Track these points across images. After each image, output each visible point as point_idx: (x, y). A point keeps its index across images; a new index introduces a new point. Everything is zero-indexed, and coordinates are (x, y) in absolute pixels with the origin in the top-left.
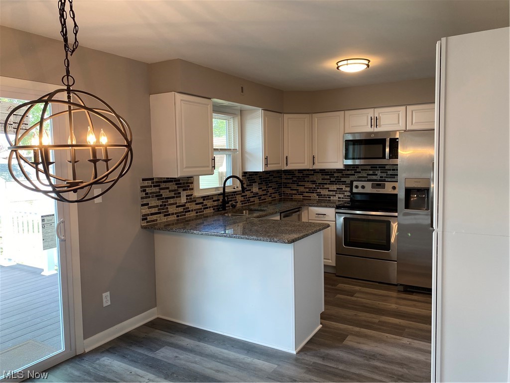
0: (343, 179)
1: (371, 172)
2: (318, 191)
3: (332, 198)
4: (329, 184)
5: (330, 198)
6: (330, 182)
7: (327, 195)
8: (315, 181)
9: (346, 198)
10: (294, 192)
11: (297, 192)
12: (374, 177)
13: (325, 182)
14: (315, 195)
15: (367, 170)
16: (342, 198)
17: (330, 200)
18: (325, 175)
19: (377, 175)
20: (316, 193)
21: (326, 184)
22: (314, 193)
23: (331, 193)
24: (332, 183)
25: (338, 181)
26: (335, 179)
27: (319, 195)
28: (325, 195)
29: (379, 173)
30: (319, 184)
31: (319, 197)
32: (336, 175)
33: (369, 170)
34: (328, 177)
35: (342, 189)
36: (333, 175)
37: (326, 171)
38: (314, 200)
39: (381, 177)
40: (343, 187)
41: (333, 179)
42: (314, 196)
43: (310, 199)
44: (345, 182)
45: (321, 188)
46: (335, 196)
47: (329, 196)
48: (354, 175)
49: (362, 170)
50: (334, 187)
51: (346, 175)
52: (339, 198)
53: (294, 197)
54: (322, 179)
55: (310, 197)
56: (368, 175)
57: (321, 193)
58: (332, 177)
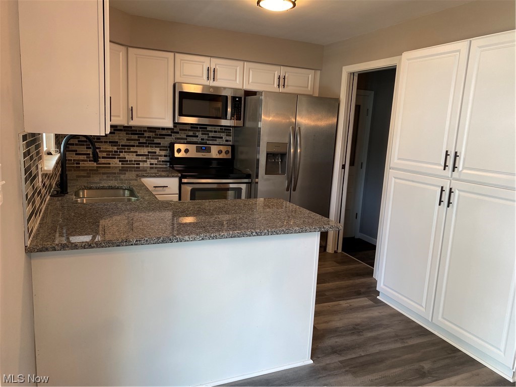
0: (156, 141)
1: (191, 133)
2: (122, 155)
3: (141, 164)
4: (137, 146)
5: (139, 164)
6: (139, 143)
7: (135, 161)
8: (117, 142)
9: (160, 165)
10: (82, 157)
11: (87, 157)
12: (195, 139)
13: (132, 143)
14: (117, 161)
15: (186, 130)
16: (156, 164)
17: (139, 168)
18: (132, 134)
19: (197, 136)
20: (118, 158)
21: (134, 146)
22: (115, 158)
23: (140, 158)
24: (141, 145)
25: (150, 143)
26: (146, 140)
27: (123, 161)
28: (130, 161)
29: (199, 134)
30: (122, 146)
31: (122, 164)
32: (147, 134)
33: (189, 130)
34: (136, 137)
35: (155, 152)
36: (143, 134)
37: (133, 129)
38: (116, 167)
39: (202, 139)
40: (157, 150)
41: (142, 140)
42: (116, 163)
43: (109, 167)
44: (160, 144)
45: (125, 152)
46: (146, 161)
47: (138, 162)
48: (171, 135)
49: (180, 130)
50: (144, 151)
51: (160, 135)
52: (151, 164)
53: (82, 164)
54: (128, 140)
55: (110, 164)
56: (187, 136)
57: (125, 158)
58: (142, 137)
